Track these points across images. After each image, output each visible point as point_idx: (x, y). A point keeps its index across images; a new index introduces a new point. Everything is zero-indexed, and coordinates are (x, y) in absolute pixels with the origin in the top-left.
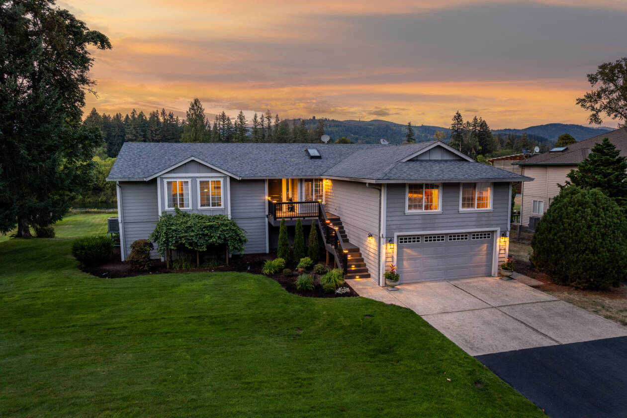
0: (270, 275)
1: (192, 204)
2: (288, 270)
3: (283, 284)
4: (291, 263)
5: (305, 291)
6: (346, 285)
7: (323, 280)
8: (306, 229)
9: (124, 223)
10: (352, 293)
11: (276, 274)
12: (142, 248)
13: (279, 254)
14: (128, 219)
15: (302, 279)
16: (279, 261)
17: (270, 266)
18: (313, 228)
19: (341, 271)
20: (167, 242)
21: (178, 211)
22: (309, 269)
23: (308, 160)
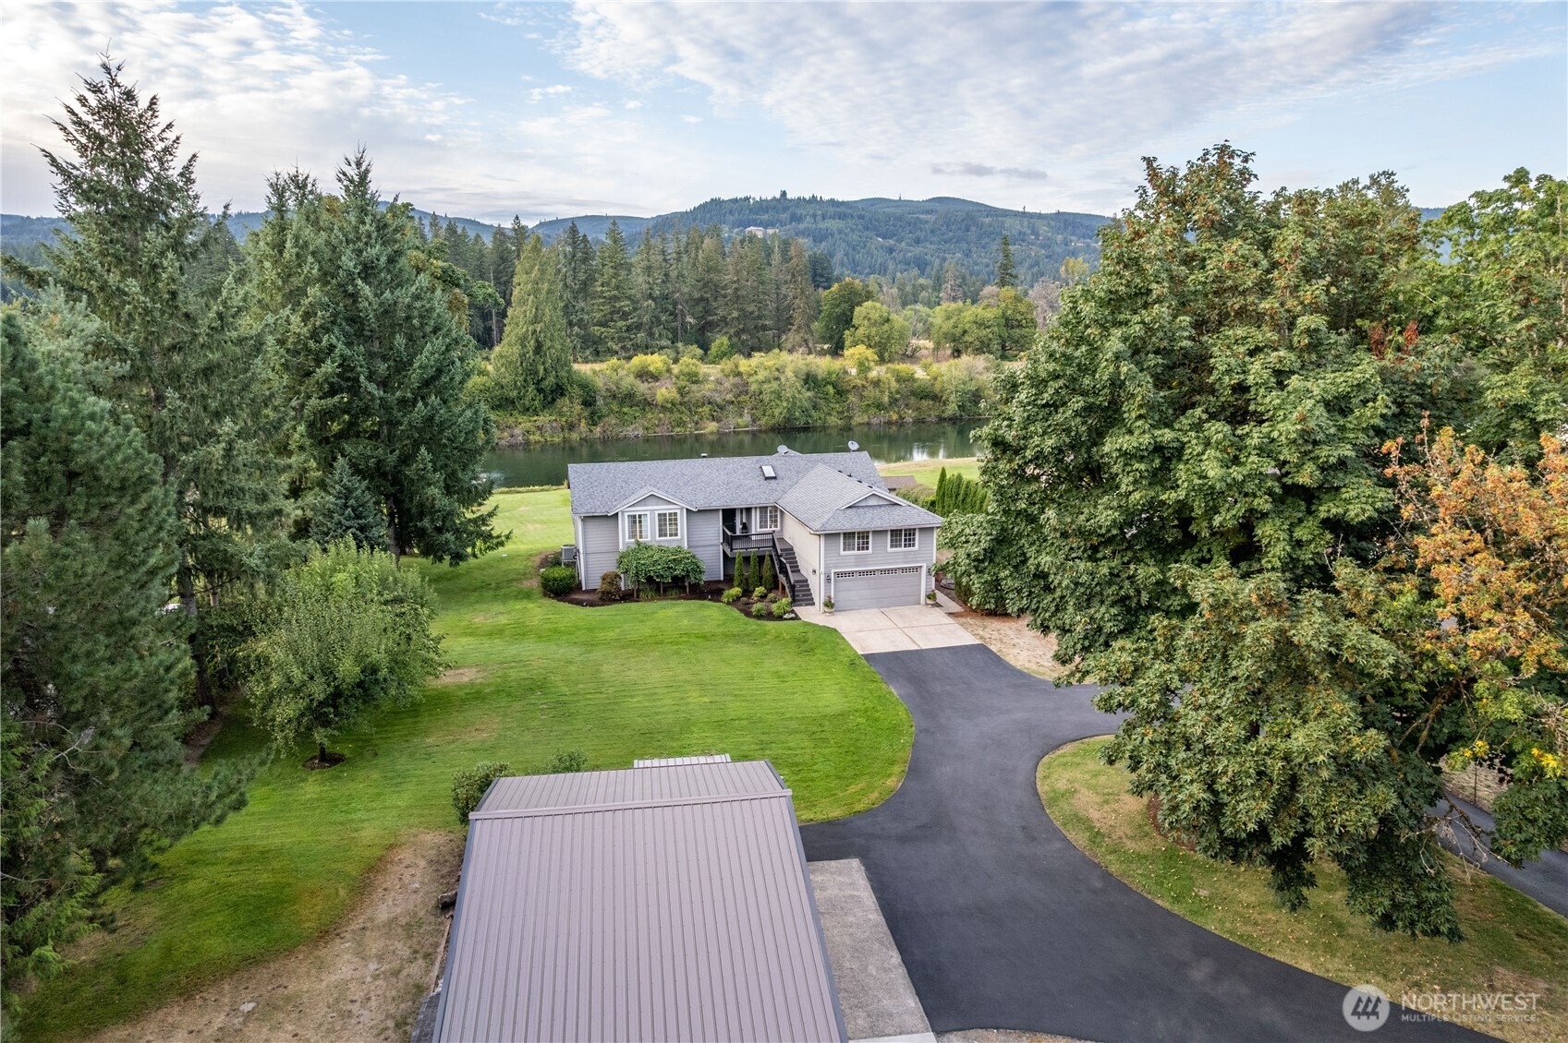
0: (728, 603)
1: (650, 534)
2: (744, 599)
3: (742, 611)
4: (747, 592)
5: (759, 617)
6: (793, 612)
7: (774, 607)
8: (761, 559)
9: (586, 554)
10: (797, 618)
11: (734, 602)
12: (611, 579)
13: (736, 583)
14: (589, 550)
15: (756, 607)
16: (736, 591)
17: (728, 596)
18: (767, 558)
19: (790, 599)
20: (637, 575)
21: (638, 543)
22: (763, 597)
23: (763, 482)
